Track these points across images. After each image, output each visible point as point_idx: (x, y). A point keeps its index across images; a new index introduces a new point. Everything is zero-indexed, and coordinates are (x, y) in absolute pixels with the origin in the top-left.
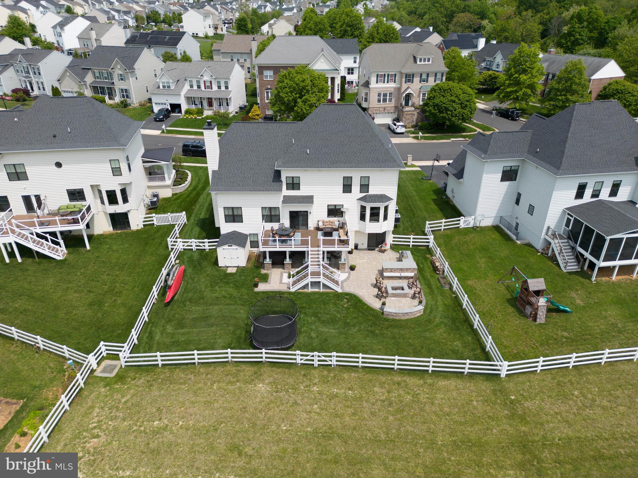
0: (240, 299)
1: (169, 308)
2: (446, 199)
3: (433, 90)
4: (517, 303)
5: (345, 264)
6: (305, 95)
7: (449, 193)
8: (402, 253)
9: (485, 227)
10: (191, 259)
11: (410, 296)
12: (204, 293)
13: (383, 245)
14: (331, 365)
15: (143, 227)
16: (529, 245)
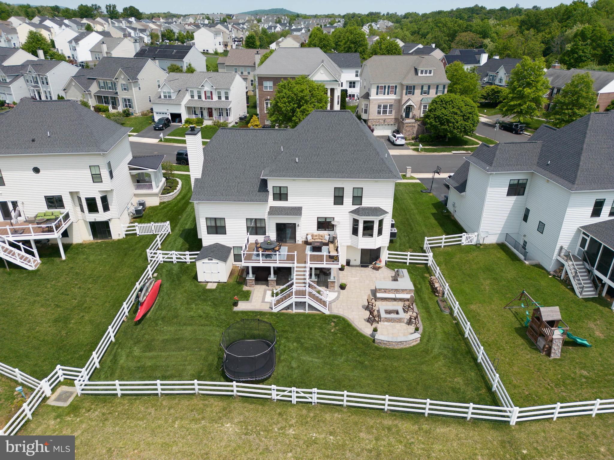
0: (217, 319)
1: (140, 326)
2: (447, 214)
3: (434, 102)
4: (527, 333)
5: (334, 282)
6: (303, 105)
7: (450, 206)
8: (397, 271)
9: (490, 245)
10: (170, 272)
11: (406, 321)
12: (180, 311)
13: (378, 262)
14: (311, 403)
15: (125, 236)
16: (539, 266)
